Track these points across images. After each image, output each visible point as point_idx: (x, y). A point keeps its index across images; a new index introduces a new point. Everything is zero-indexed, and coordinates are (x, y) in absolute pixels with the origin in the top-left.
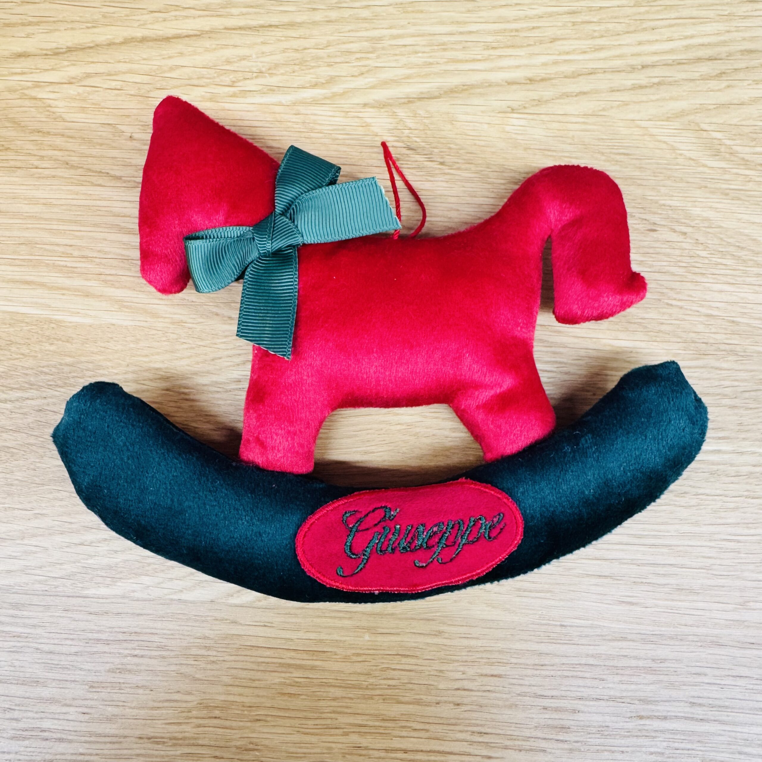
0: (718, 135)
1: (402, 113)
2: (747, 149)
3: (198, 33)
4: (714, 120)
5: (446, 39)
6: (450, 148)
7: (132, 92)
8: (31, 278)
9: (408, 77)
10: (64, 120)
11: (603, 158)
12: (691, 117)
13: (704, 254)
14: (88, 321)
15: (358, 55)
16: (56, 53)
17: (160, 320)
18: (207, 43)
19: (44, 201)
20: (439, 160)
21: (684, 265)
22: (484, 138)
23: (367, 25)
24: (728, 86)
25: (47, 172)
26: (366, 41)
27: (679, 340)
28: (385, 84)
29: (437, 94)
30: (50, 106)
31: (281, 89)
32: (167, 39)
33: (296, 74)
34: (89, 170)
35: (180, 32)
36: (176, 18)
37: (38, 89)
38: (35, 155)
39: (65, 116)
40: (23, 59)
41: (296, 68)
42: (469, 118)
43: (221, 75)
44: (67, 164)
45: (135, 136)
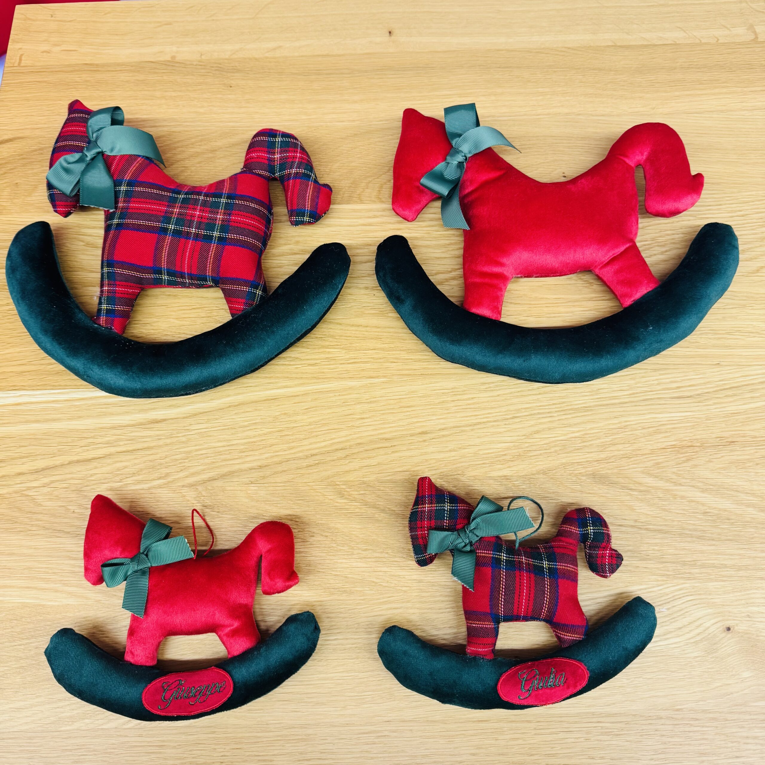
0: (344, 487)
1: (200, 488)
2: (356, 493)
3: (104, 456)
4: (342, 479)
5: (221, 449)
6: (222, 504)
7: (73, 489)
8: (30, 585)
9: (204, 470)
10: (42, 506)
11: (292, 503)
12: (332, 479)
13: (334, 545)
14: (57, 604)
15: (180, 461)
16: (37, 471)
17: (90, 600)
18: (109, 461)
19: (34, 547)
20: (217, 510)
21: (326, 551)
22: (238, 498)
23: (184, 445)
24: (349, 462)
25: (35, 532)
26: (184, 453)
27: (322, 588)
28: (193, 474)
29: (217, 477)
30: (35, 499)
31: (144, 481)
32: (89, 460)
33: (150, 473)
34: (55, 530)
35: (95, 456)
36: (94, 449)
37: (29, 491)
38: (29, 524)
39: (42, 503)
40: (21, 476)
41: (151, 470)
42: (232, 488)
43: (116, 476)
44: (44, 527)
45: (76, 511)
